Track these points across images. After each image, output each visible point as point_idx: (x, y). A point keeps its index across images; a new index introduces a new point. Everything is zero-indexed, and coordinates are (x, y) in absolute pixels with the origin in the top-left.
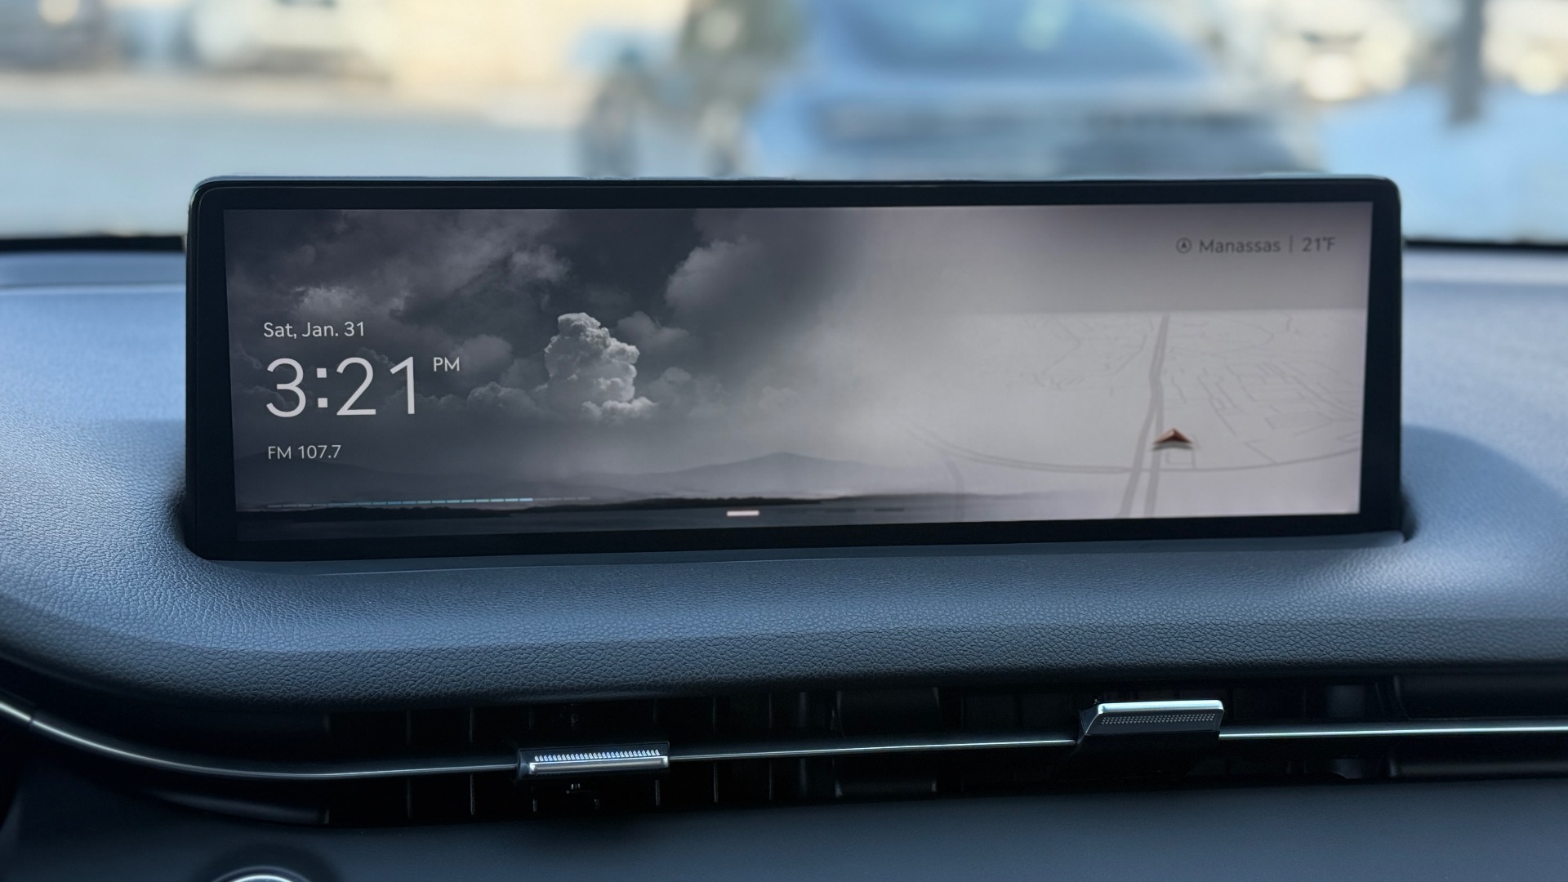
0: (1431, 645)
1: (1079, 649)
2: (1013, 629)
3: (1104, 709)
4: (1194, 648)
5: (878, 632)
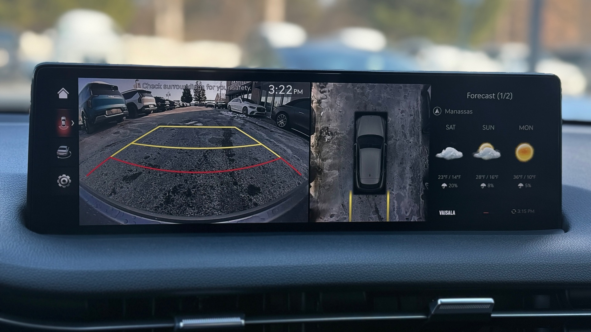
0: (584, 275)
1: (429, 274)
2: (400, 265)
3: (441, 302)
4: (480, 275)
5: (340, 265)
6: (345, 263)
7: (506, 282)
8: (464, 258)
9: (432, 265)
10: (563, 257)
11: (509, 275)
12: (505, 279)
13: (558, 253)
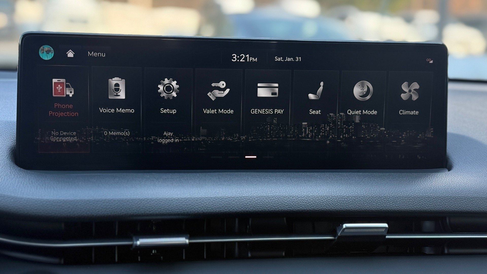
0: (461, 206)
1: (337, 204)
2: (313, 197)
3: (346, 226)
4: (378, 205)
5: (265, 197)
6: (270, 195)
7: (398, 210)
8: (365, 191)
9: (339, 197)
10: (445, 191)
11: (401, 205)
12: (398, 208)
13: (441, 188)
